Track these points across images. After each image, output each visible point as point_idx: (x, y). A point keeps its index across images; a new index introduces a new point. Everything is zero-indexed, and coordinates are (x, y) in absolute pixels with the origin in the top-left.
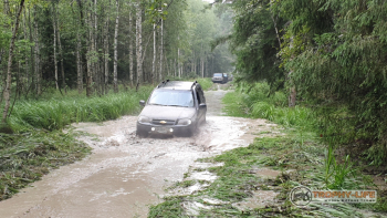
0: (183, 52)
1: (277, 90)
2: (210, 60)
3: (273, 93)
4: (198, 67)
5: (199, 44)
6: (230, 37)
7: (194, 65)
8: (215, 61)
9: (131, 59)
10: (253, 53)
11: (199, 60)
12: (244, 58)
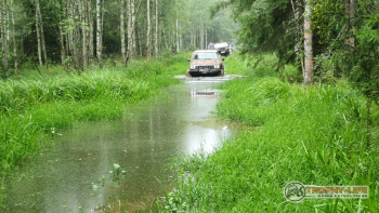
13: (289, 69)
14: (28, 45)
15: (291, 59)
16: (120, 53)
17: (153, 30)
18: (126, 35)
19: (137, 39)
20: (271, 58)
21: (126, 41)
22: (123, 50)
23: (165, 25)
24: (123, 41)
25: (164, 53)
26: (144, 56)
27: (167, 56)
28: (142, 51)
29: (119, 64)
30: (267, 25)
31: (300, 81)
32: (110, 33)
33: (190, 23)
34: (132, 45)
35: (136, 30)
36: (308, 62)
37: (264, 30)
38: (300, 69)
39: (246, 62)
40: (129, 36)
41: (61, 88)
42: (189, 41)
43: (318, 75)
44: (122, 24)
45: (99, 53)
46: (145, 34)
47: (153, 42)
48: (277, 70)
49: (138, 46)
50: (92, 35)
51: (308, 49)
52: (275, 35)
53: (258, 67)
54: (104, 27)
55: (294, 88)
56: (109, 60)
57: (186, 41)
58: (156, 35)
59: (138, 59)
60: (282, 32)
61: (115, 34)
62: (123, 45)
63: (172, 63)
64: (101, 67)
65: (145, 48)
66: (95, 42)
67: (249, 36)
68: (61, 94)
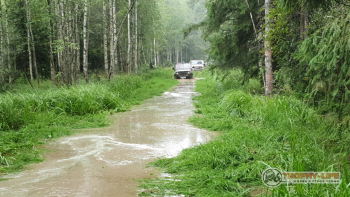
0: (158, 41)
1: (252, 77)
2: (184, 50)
3: (247, 79)
4: (174, 56)
5: (174, 34)
6: (203, 24)
7: (169, 54)
8: (189, 50)
9: (106, 48)
10: (227, 40)
11: (174, 50)
12: (219, 45)
13: (253, 82)
14: (21, 62)
15: (255, 74)
16: (103, 69)
17: (133, 48)
18: (109, 52)
19: (119, 56)
20: (236, 73)
21: (109, 58)
22: (106, 66)
23: (144, 43)
24: (106, 58)
25: (142, 68)
26: (125, 71)
27: (146, 71)
28: (123, 67)
29: (103, 79)
30: (234, 44)
31: (261, 92)
32: (95, 51)
33: (166, 41)
34: (114, 62)
35: (118, 48)
36: (268, 77)
37: (230, 49)
38: (262, 82)
39: (215, 77)
40: (112, 54)
41: (54, 100)
42: (165, 57)
43: (277, 88)
44: (105, 42)
45: (85, 69)
46: (126, 52)
47: (133, 58)
48: (243, 84)
49: (119, 62)
50: (78, 53)
51: (268, 65)
52: (240, 52)
53: (226, 80)
54: (89, 46)
55: (255, 99)
56: (94, 75)
57: (163, 58)
58: (135, 52)
59: (120, 74)
60: (246, 50)
61: (98, 51)
62: (106, 61)
63: (150, 77)
64: (87, 81)
65: (126, 64)
66: (81, 59)
67: (217, 54)
68: (54, 105)
